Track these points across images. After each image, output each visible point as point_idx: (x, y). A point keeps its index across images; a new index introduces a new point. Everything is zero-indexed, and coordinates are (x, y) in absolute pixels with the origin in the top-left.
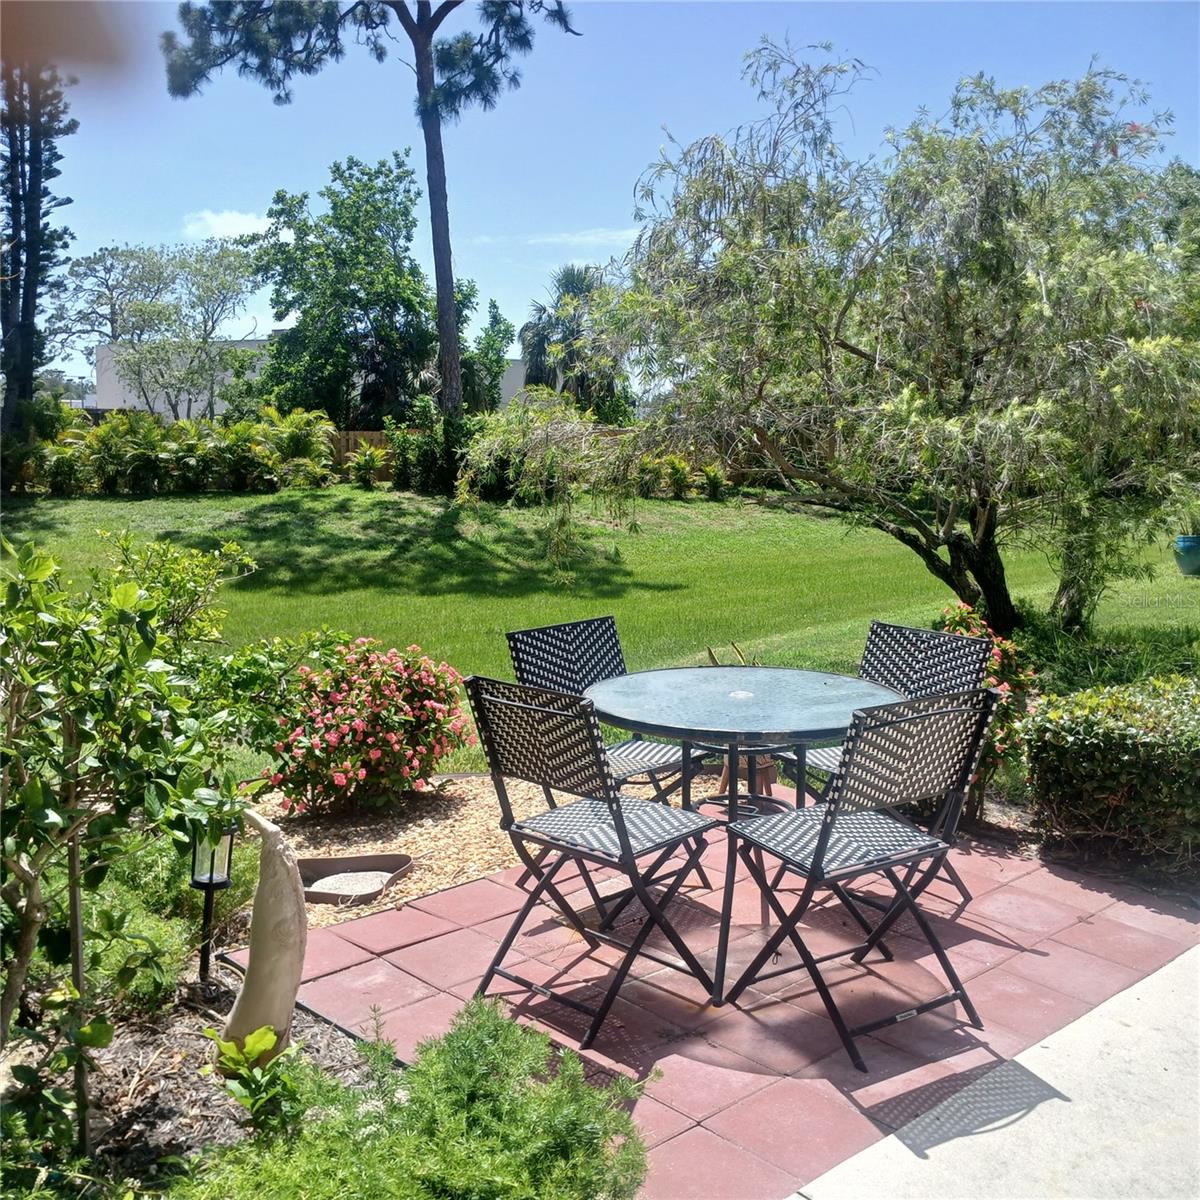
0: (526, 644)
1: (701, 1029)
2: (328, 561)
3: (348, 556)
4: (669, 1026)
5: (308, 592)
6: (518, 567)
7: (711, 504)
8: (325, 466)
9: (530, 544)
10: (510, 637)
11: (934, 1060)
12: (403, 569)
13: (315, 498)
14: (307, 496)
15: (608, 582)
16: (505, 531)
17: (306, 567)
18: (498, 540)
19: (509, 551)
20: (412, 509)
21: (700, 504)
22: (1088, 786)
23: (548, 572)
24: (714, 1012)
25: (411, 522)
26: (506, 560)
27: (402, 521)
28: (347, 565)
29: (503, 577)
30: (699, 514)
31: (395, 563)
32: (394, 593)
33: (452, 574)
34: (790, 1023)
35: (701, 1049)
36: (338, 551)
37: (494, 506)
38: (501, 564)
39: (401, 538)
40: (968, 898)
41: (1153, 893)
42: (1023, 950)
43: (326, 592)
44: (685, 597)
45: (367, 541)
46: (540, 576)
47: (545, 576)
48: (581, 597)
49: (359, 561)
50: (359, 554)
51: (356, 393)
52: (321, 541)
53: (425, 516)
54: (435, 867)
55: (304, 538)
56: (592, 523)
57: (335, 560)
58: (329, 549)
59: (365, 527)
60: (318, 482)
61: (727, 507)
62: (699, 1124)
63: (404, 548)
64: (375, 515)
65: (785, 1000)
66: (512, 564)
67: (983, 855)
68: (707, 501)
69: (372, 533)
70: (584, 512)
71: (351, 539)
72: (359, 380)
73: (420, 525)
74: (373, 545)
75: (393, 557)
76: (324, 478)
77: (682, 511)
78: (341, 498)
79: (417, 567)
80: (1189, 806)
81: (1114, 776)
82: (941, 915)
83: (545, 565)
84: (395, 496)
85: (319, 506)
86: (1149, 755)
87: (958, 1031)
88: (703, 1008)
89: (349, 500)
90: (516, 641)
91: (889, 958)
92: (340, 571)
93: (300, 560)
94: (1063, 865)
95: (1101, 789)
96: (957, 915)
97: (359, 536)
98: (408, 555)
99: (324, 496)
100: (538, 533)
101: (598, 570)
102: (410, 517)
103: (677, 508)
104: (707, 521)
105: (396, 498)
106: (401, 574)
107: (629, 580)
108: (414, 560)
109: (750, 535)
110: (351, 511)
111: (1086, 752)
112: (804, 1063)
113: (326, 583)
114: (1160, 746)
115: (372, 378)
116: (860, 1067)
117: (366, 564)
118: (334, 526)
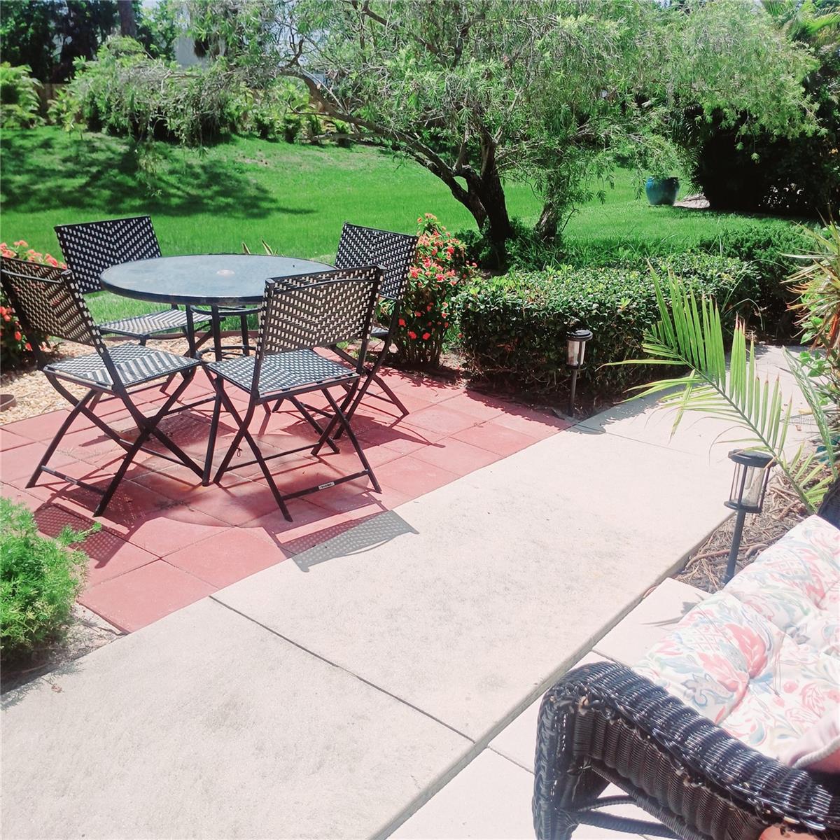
0: (72, 235)
1: (188, 501)
2: (36, 187)
3: (51, 183)
4: (165, 499)
5: (17, 211)
6: (188, 193)
7: (341, 149)
8: (32, 111)
9: (196, 176)
10: (58, 229)
11: (340, 513)
12: (97, 194)
13: (24, 137)
14: (18, 136)
15: (258, 207)
16: (177, 166)
17: (17, 191)
18: (172, 172)
19: (180, 181)
20: (103, 147)
21: (331, 148)
22: (493, 339)
23: (211, 198)
24: (202, 489)
25: (101, 156)
26: (178, 189)
27: (94, 156)
28: (50, 191)
29: (175, 201)
30: (331, 156)
31: (90, 189)
32: (88, 212)
33: (135, 198)
34: (252, 494)
35: (182, 513)
36: (43, 179)
37: (168, 145)
38: (173, 191)
39: (94, 170)
40: (406, 413)
41: (531, 407)
42: (429, 444)
43: (32, 210)
44: (315, 219)
45: (66, 172)
46: (205, 201)
47: (210, 201)
48: (235, 217)
49: (60, 187)
50: (60, 182)
51: (57, 52)
52: (28, 172)
53: (113, 152)
54: (32, 402)
55: (16, 169)
56: (248, 161)
57: (40, 186)
58: (36, 178)
59: (65, 161)
60: (26, 124)
61: (352, 151)
62: (160, 558)
63: (95, 177)
64: (72, 152)
65: (255, 480)
66: (183, 191)
67: (428, 386)
68: (337, 146)
69: (70, 165)
70: (241, 152)
71: (53, 170)
72: (58, 42)
73: (111, 159)
74: (71, 175)
75: (87, 184)
76: (32, 121)
77: (318, 154)
78: (46, 137)
79: (106, 193)
80: (553, 350)
81: (508, 332)
82: (383, 424)
83: (209, 193)
84: (89, 136)
85: (27, 143)
86: (529, 317)
87: (364, 495)
88: (195, 487)
89: (52, 139)
90: (62, 233)
91: (337, 452)
92: (44, 194)
93: (13, 186)
94: (478, 391)
95: (501, 341)
96: (395, 424)
97: (60, 168)
98: (100, 183)
99: (32, 136)
100: (203, 167)
101: (250, 197)
102: (102, 153)
103: (314, 151)
104: (336, 162)
105: (91, 138)
106: (94, 197)
107: (273, 205)
108: (104, 187)
109: (368, 173)
110: (53, 148)
111: (492, 316)
112: (251, 518)
113: (33, 203)
114: (536, 311)
115: (69, 40)
116: (289, 518)
117: (66, 189)
118: (39, 159)
